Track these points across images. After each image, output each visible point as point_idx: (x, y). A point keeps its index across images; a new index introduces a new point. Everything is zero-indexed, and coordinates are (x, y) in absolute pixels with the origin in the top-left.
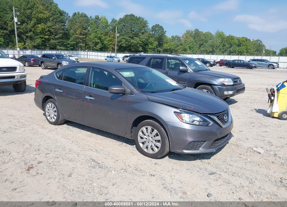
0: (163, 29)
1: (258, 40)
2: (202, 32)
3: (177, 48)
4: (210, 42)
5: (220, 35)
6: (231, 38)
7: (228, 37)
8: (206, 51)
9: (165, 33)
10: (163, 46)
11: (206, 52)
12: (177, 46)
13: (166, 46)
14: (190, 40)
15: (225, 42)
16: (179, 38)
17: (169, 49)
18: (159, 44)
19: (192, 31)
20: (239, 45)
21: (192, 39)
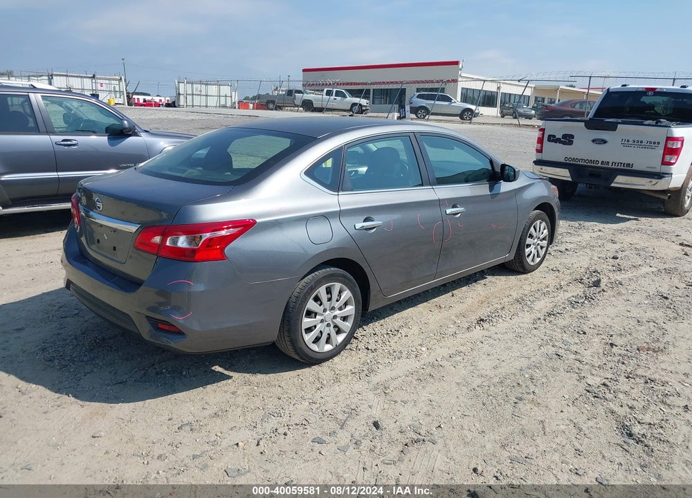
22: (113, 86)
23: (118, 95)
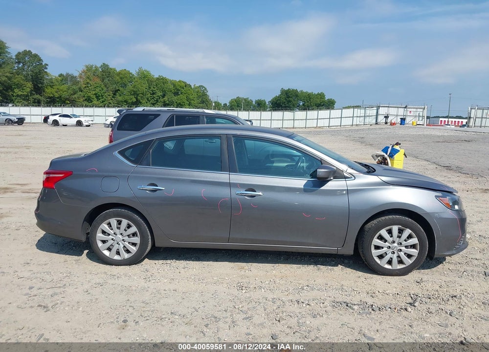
0: (40, 60)
1: (201, 86)
2: (115, 70)
3: (74, 96)
4: (130, 87)
5: (144, 76)
6: (162, 81)
7: (158, 79)
8: (126, 101)
9: (46, 68)
10: (44, 92)
11: (125, 103)
12: (75, 94)
13: (49, 91)
14: (95, 83)
15: (154, 88)
16: (73, 78)
17: (58, 98)
18: (34, 88)
19: (96, 67)
20: (176, 94)
21: (98, 81)
22: (418, 113)
23: (421, 119)
